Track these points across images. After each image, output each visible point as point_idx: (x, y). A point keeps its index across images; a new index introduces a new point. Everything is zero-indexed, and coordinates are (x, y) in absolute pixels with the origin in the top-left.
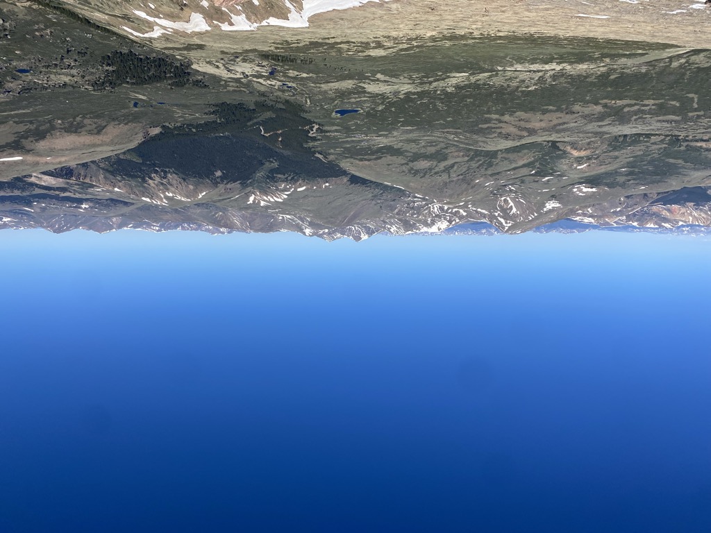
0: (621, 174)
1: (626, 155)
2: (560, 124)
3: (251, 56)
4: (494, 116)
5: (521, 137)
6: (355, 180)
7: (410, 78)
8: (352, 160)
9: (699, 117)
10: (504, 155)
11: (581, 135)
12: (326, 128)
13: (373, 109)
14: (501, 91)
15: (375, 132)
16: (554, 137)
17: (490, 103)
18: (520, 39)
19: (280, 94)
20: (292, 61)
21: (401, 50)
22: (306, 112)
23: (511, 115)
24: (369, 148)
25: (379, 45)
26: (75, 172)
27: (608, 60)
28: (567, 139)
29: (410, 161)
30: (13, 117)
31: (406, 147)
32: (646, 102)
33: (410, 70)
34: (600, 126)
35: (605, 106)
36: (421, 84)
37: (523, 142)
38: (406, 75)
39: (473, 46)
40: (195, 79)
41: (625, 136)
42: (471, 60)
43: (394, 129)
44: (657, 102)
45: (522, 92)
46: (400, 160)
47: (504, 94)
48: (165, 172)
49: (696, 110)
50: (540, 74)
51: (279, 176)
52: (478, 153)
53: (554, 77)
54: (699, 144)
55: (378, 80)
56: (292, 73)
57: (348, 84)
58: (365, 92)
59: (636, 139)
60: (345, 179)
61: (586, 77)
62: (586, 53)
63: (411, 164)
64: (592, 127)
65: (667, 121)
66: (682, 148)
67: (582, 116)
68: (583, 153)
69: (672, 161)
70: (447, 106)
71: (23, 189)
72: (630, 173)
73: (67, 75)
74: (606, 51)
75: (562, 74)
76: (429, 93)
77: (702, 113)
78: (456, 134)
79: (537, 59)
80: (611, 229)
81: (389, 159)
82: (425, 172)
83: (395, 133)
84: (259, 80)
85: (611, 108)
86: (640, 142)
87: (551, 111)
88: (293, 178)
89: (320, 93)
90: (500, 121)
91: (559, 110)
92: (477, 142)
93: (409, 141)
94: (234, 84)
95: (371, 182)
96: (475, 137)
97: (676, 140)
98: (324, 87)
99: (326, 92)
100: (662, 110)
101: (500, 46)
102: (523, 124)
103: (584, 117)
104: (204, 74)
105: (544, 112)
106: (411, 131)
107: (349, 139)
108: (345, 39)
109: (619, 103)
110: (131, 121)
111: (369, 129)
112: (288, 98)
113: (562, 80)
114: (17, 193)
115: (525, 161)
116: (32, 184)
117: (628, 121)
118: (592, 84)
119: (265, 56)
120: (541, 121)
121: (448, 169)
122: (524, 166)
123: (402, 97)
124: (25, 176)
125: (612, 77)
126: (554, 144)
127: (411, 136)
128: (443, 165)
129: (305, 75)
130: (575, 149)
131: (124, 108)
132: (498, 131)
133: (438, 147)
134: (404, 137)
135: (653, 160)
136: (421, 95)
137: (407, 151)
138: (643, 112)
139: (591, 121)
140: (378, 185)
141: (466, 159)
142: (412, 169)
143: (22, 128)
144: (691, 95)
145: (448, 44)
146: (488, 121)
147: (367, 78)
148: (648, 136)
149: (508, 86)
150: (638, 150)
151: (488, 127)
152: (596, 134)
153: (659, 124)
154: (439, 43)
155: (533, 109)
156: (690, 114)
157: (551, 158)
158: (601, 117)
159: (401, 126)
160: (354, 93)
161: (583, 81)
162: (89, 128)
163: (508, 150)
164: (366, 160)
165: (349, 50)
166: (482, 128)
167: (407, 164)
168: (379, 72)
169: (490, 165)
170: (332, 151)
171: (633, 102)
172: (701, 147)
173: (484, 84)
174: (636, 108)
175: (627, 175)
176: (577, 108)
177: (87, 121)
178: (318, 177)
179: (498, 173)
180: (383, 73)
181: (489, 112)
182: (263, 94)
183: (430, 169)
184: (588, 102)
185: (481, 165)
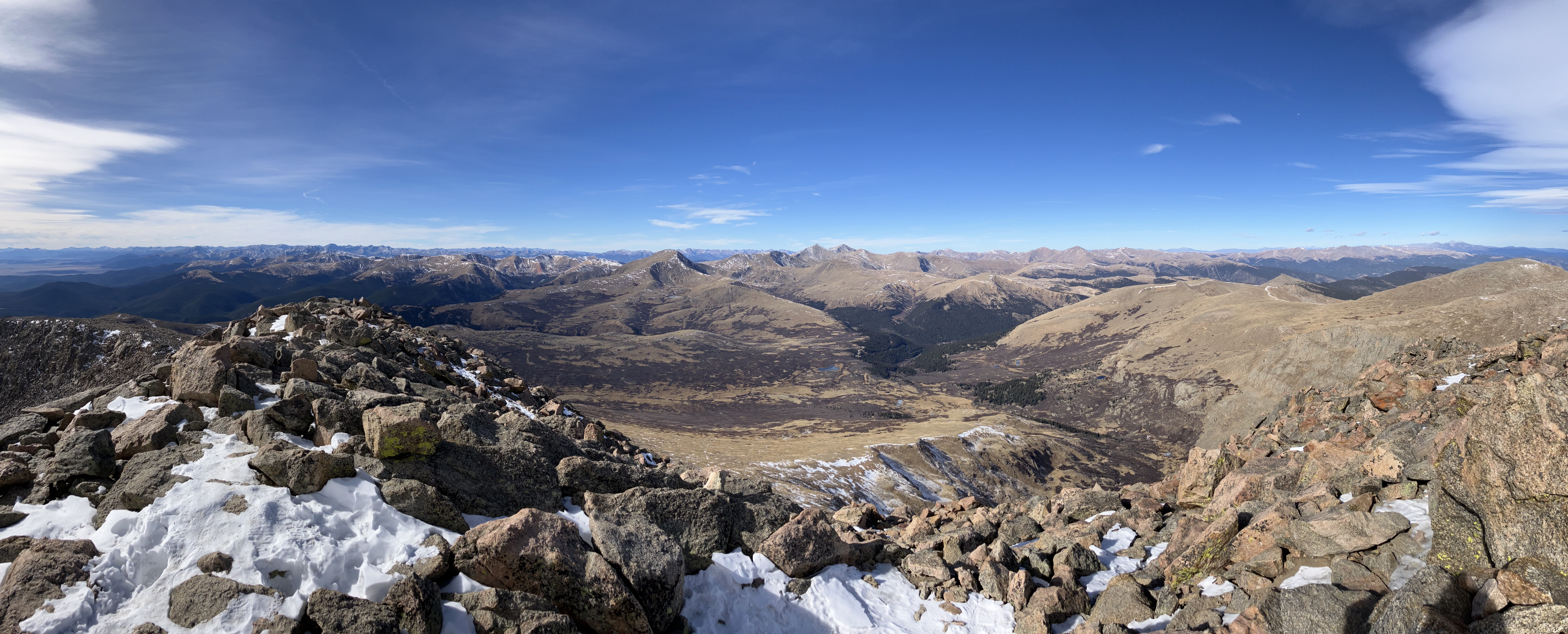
0: (581, 302)
1: (578, 317)
2: (632, 349)
3: (920, 416)
4: (690, 360)
5: (666, 340)
6: (820, 306)
7: (769, 399)
8: (823, 324)
9: (525, 346)
10: (679, 325)
11: (615, 339)
12: (848, 354)
13: (804, 372)
14: (684, 383)
15: (803, 351)
16: (637, 339)
17: (694, 372)
18: (672, 428)
19: (892, 384)
20: (882, 414)
21: (779, 425)
22: (867, 368)
23: (675, 360)
24: (807, 336)
25: (801, 429)
26: (1064, 300)
27: (595, 401)
28: (626, 336)
29: (768, 323)
30: (1108, 341)
31: (771, 336)
32: (563, 362)
33: (770, 406)
34: (599, 345)
35: (596, 362)
36: (758, 394)
37: (663, 336)
38: (773, 402)
39: (712, 425)
40: (970, 391)
41: (579, 335)
42: (713, 413)
43: (783, 353)
44: (556, 361)
45: (665, 381)
46: (778, 324)
47: (681, 380)
48: (993, 305)
49: (527, 351)
50: (649, 395)
51: (891, 308)
52: (704, 327)
53: (638, 391)
54: (524, 324)
55: (800, 398)
56: (882, 403)
57: (828, 394)
58: (812, 387)
59: (570, 332)
60: (829, 306)
61: (612, 388)
62: (613, 409)
63: (766, 319)
64: (606, 345)
65: (547, 344)
66: (536, 321)
67: (614, 355)
68: (612, 322)
69: (543, 312)
70: (734, 372)
71: (1102, 283)
72: (573, 302)
73: (1072, 380)
74: (598, 409)
75: (631, 393)
76: (751, 385)
77: (524, 348)
78: (725, 347)
79: (654, 409)
80: (587, 254)
81: (789, 326)
82: (753, 312)
83: (782, 349)
84: (911, 395)
85: (590, 359)
86: (568, 329)
87: (640, 362)
88: (878, 306)
89: (854, 386)
90: (685, 355)
91: (634, 362)
92: (705, 338)
93: (768, 341)
94: (934, 390)
95: (804, 304)
96: (707, 343)
97: (541, 329)
98: (851, 391)
99: (849, 387)
100: (552, 355)
101: (689, 423)
102: (664, 352)
103: (612, 354)
104: (961, 395)
105: (646, 361)
106: (767, 350)
107: (826, 344)
108: (834, 435)
109: (584, 363)
110: (1021, 348)
111: (807, 353)
112: (884, 380)
113: (632, 388)
114: (1105, 279)
115: (661, 317)
116: (1095, 287)
117: (577, 347)
118: (607, 382)
119: (908, 417)
120: (649, 354)
121: (732, 314)
122: (662, 314)
123: (776, 382)
124: (1100, 293)
125: (590, 386)
126: (638, 332)
127: (767, 346)
128: (737, 317)
129: (869, 402)
130: (618, 327)
131: (1028, 358)
132: (686, 347)
133: (741, 334)
134: (774, 345)
135: (557, 314)
136: (758, 384)
137: (771, 332)
138: (566, 354)
139: (607, 350)
140: (798, 301)
141: (714, 323)
142: (765, 315)
143: (1102, 332)
144: (531, 363)
145: (736, 429)
146: (696, 357)
147: (810, 400)
148: (561, 334)
149: (678, 386)
150: (569, 322)
151: (695, 350)
152: (602, 339)
153: (553, 342)
154: (745, 429)
155: (655, 364)
156: (531, 348)
157: (639, 320)
158: (599, 352)
159: (776, 356)
160: (822, 386)
161: (615, 385)
162: (1054, 339)
163: (677, 329)
164: (810, 325)
165: (830, 425)
166: (702, 350)
167: (770, 320)
168: (799, 405)
169: (692, 316)
170: (843, 333)
171: (573, 363)
172: (523, 321)
173: (700, 390)
174: (571, 358)
175: (577, 301)
176: (619, 363)
177: (1056, 344)
178: (854, 308)
179: (684, 308)
180: (795, 405)
181: (695, 364)
182: (908, 382)
183: (748, 314)
184: (611, 367)
185: (701, 316)
